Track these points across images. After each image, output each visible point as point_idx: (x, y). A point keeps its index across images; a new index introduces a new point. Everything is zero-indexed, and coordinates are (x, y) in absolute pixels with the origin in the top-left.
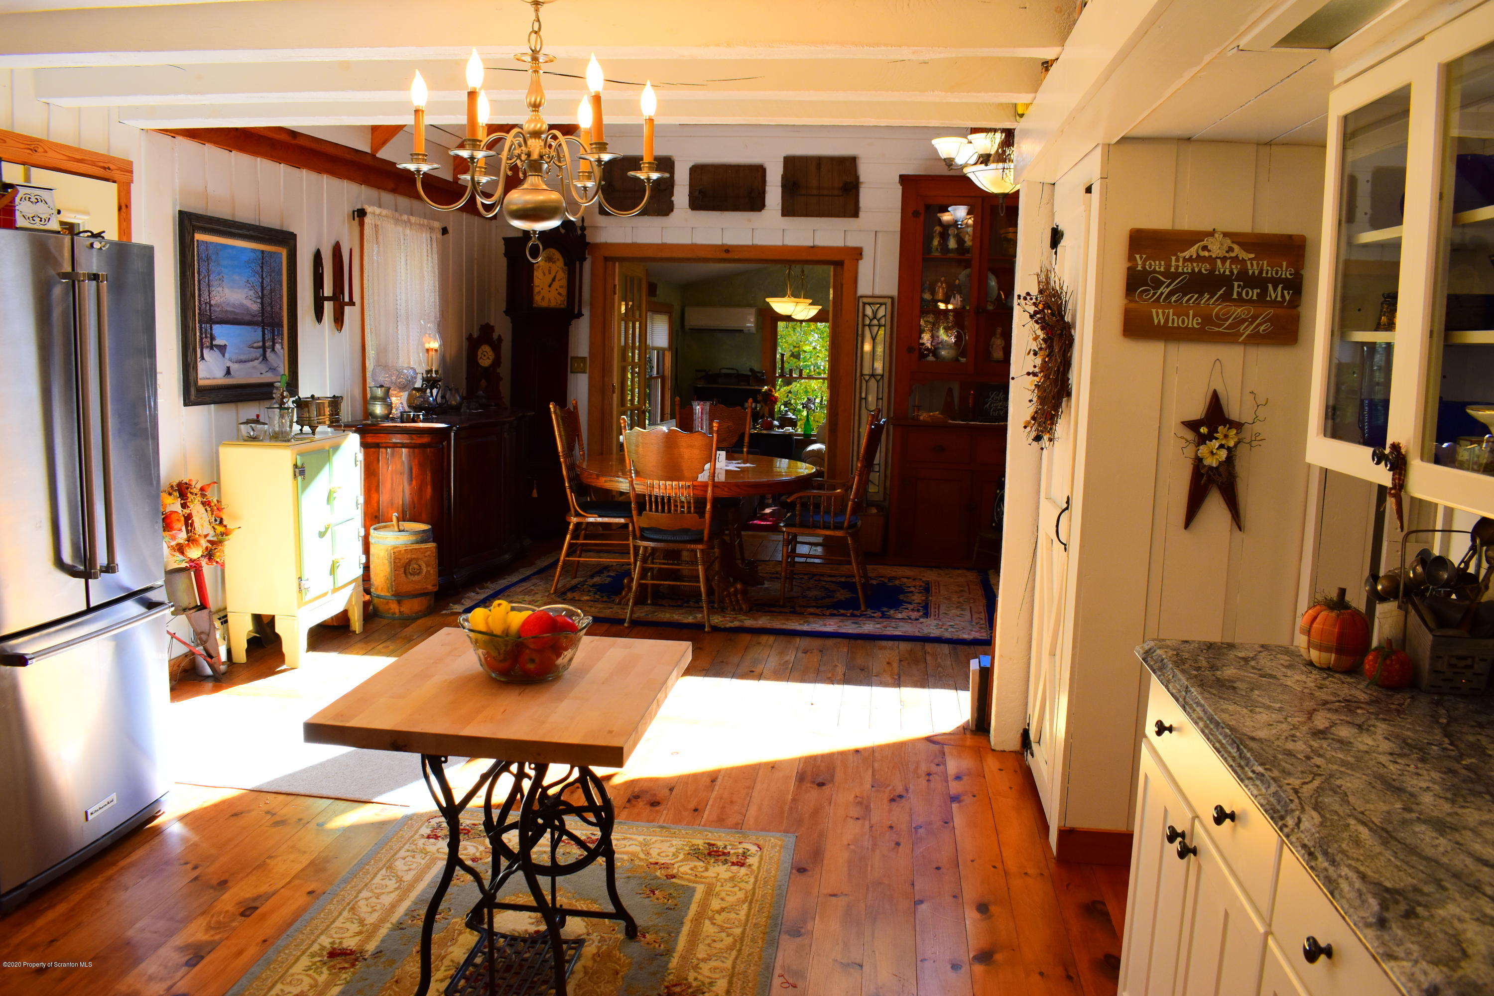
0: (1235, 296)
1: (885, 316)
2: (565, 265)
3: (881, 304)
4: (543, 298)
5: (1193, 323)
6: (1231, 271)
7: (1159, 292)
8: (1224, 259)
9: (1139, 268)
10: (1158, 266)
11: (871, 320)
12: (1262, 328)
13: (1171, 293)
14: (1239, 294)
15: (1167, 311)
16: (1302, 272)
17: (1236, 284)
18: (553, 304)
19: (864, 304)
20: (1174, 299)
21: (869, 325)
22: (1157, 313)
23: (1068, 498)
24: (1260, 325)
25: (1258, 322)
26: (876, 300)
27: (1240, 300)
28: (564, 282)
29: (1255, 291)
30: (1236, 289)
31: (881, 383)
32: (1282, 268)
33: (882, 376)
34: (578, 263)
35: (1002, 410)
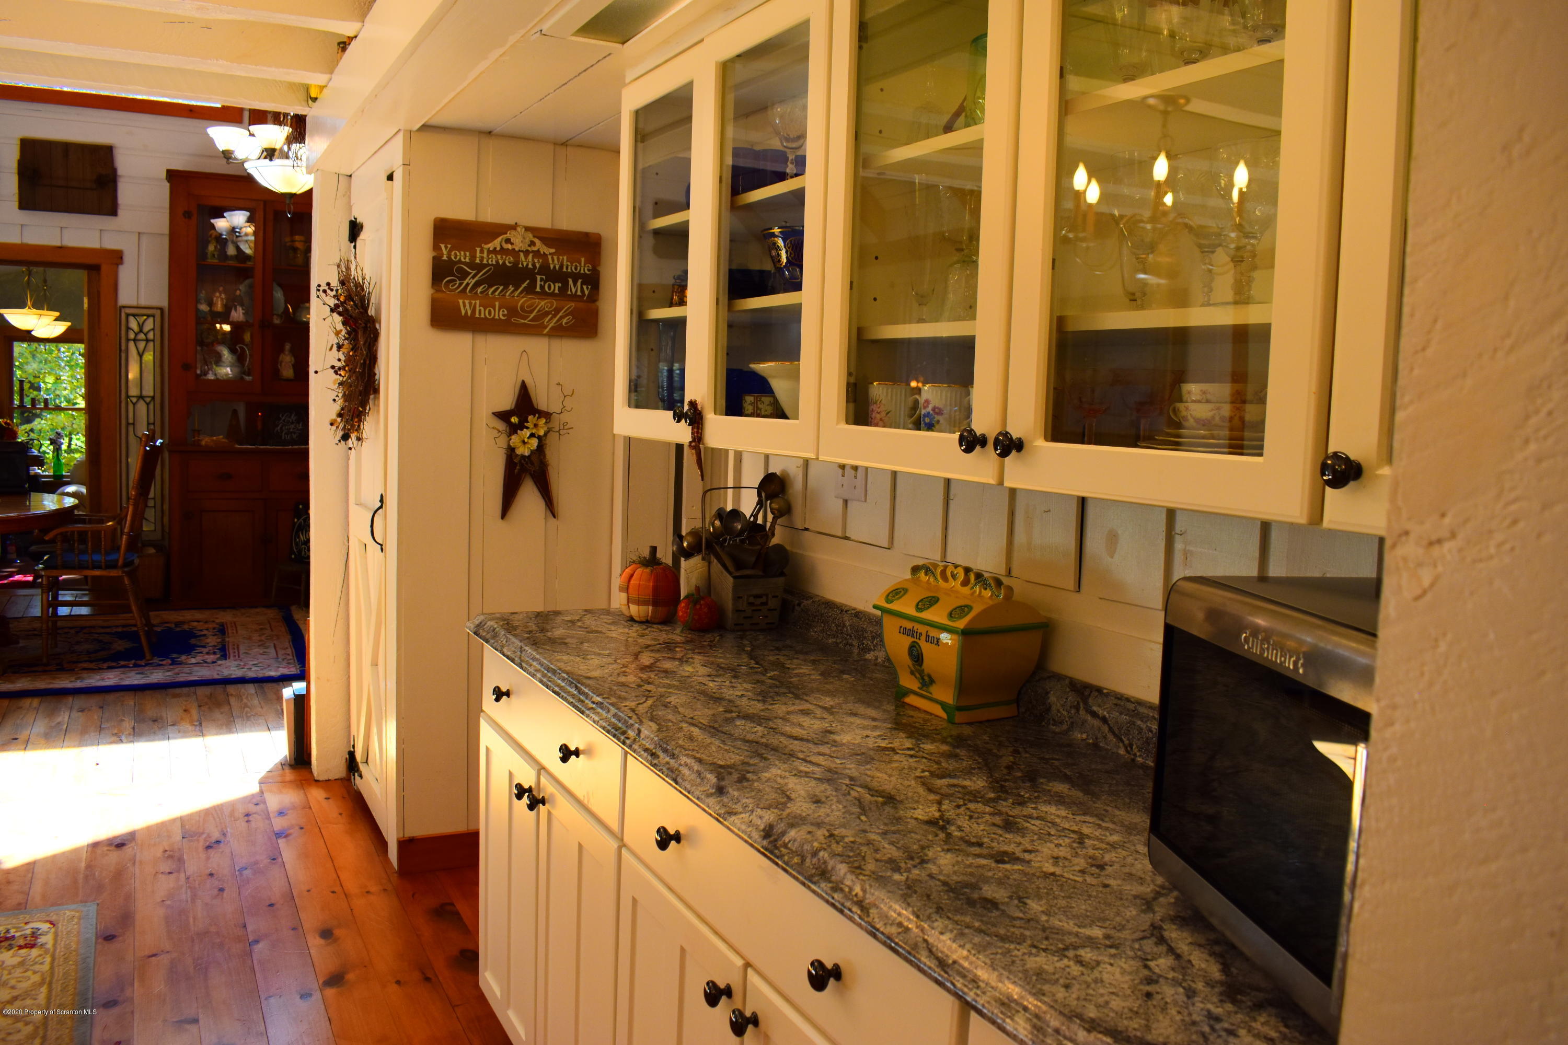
0: (538, 289)
1: (153, 329)
3: (148, 316)
5: (500, 314)
6: (534, 265)
7: (465, 282)
8: (526, 253)
9: (445, 258)
10: (463, 256)
11: (136, 334)
12: (565, 321)
13: (477, 284)
14: (542, 287)
15: (473, 302)
16: (598, 268)
17: (539, 277)
19: (128, 315)
20: (480, 290)
21: (135, 340)
22: (464, 303)
23: (382, 496)
24: (561, 318)
25: (560, 314)
26: (139, 311)
27: (543, 294)
29: (557, 285)
30: (539, 283)
31: (151, 406)
32: (580, 264)
33: (153, 398)
35: (295, 433)
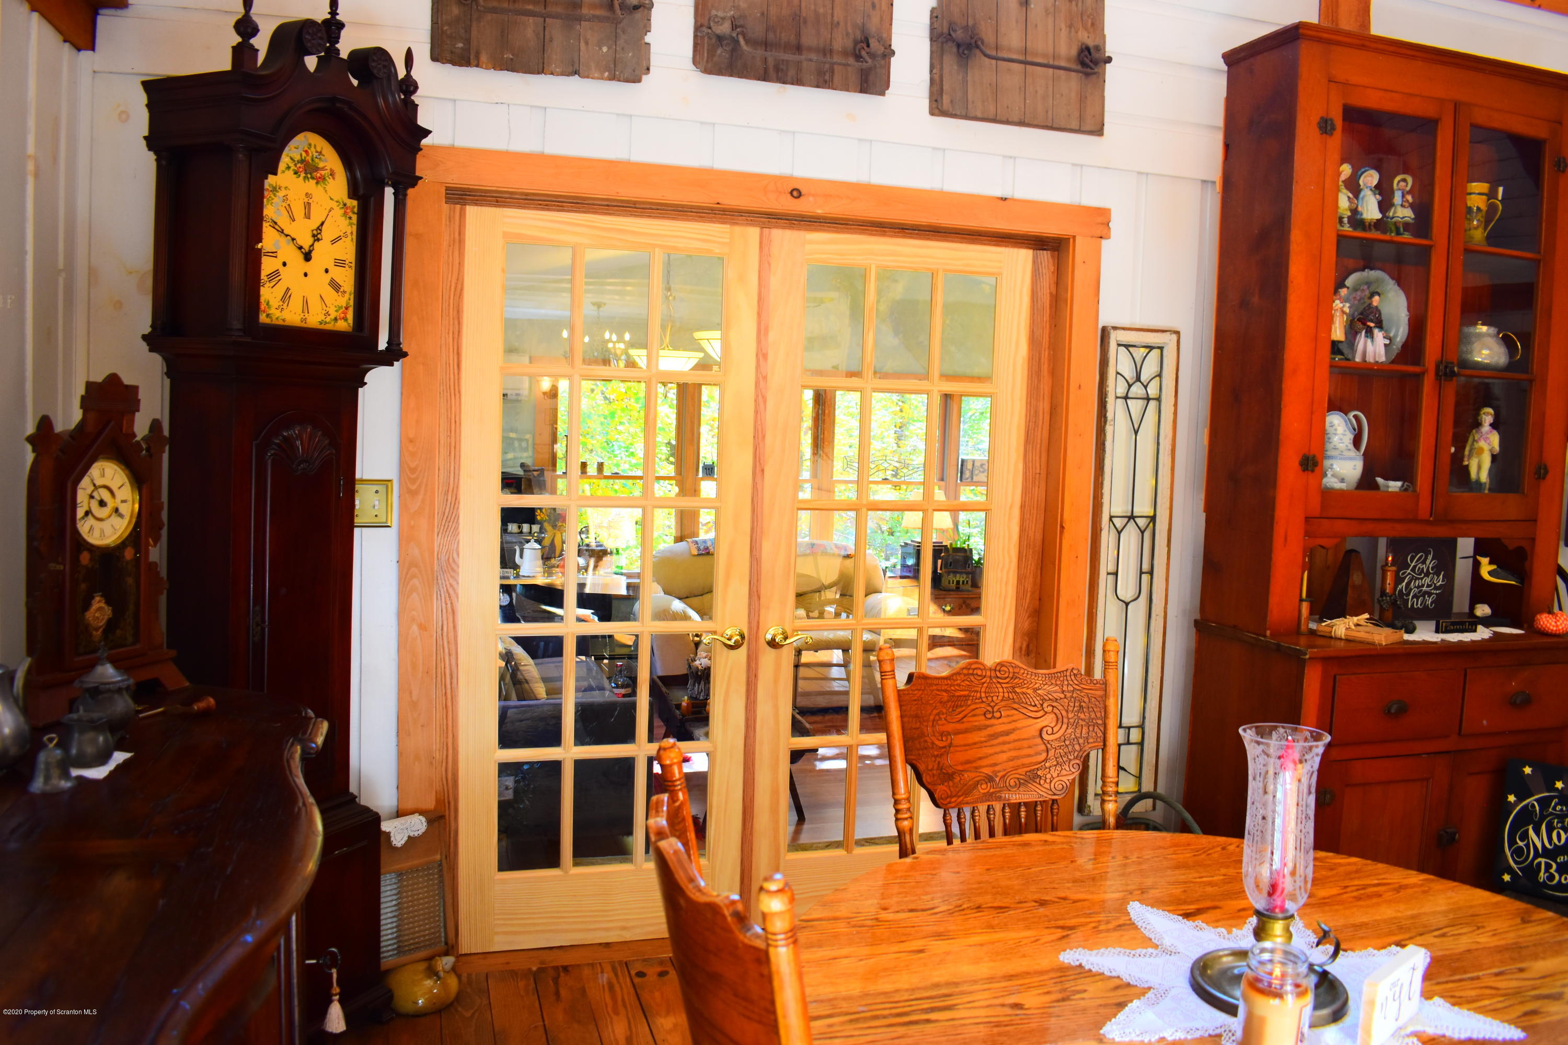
1: (1158, 376)
2: (353, 194)
3: (1151, 348)
4: (286, 296)
11: (1130, 386)
18: (314, 320)
19: (1116, 346)
21: (1126, 398)
26: (1145, 338)
28: (348, 250)
31: (1147, 535)
33: (1152, 519)
34: (389, 192)
35: (1430, 594)
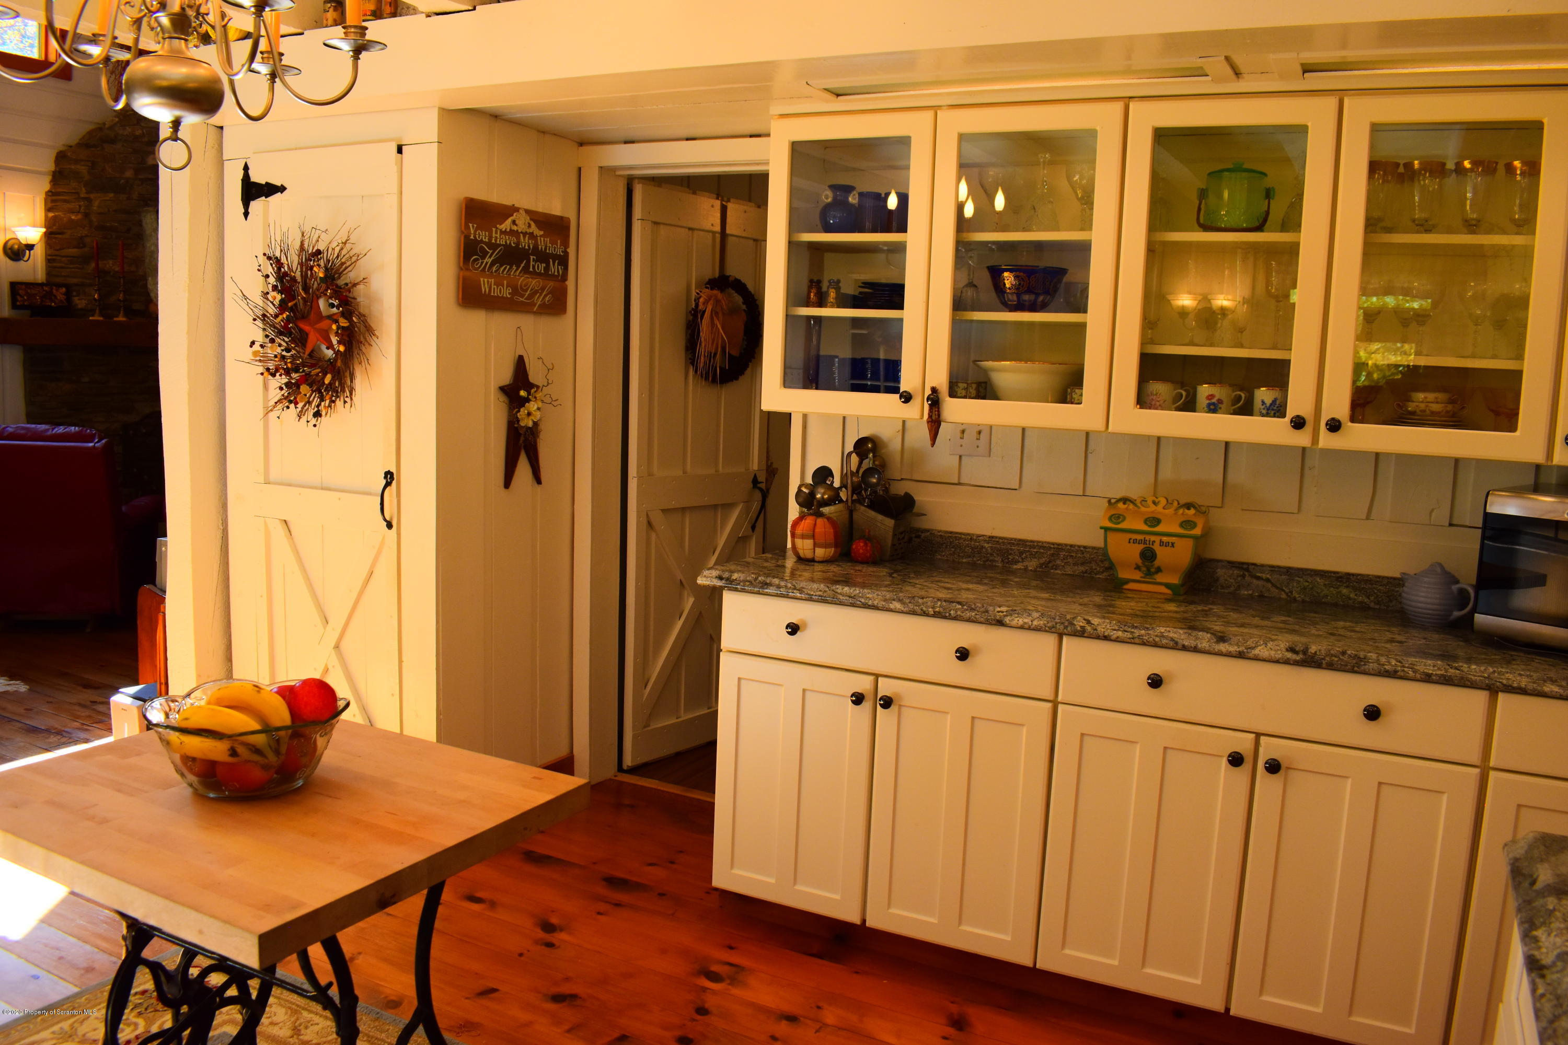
0: (531, 269)
5: (506, 293)
6: (529, 246)
7: (485, 261)
8: (525, 234)
9: (472, 237)
10: (483, 236)
12: (547, 299)
13: (493, 264)
14: (534, 267)
15: (490, 280)
16: (568, 250)
17: (532, 257)
20: (494, 269)
22: (484, 281)
24: (546, 296)
25: (544, 293)
27: (535, 274)
29: (543, 265)
30: (532, 263)
32: (557, 246)
